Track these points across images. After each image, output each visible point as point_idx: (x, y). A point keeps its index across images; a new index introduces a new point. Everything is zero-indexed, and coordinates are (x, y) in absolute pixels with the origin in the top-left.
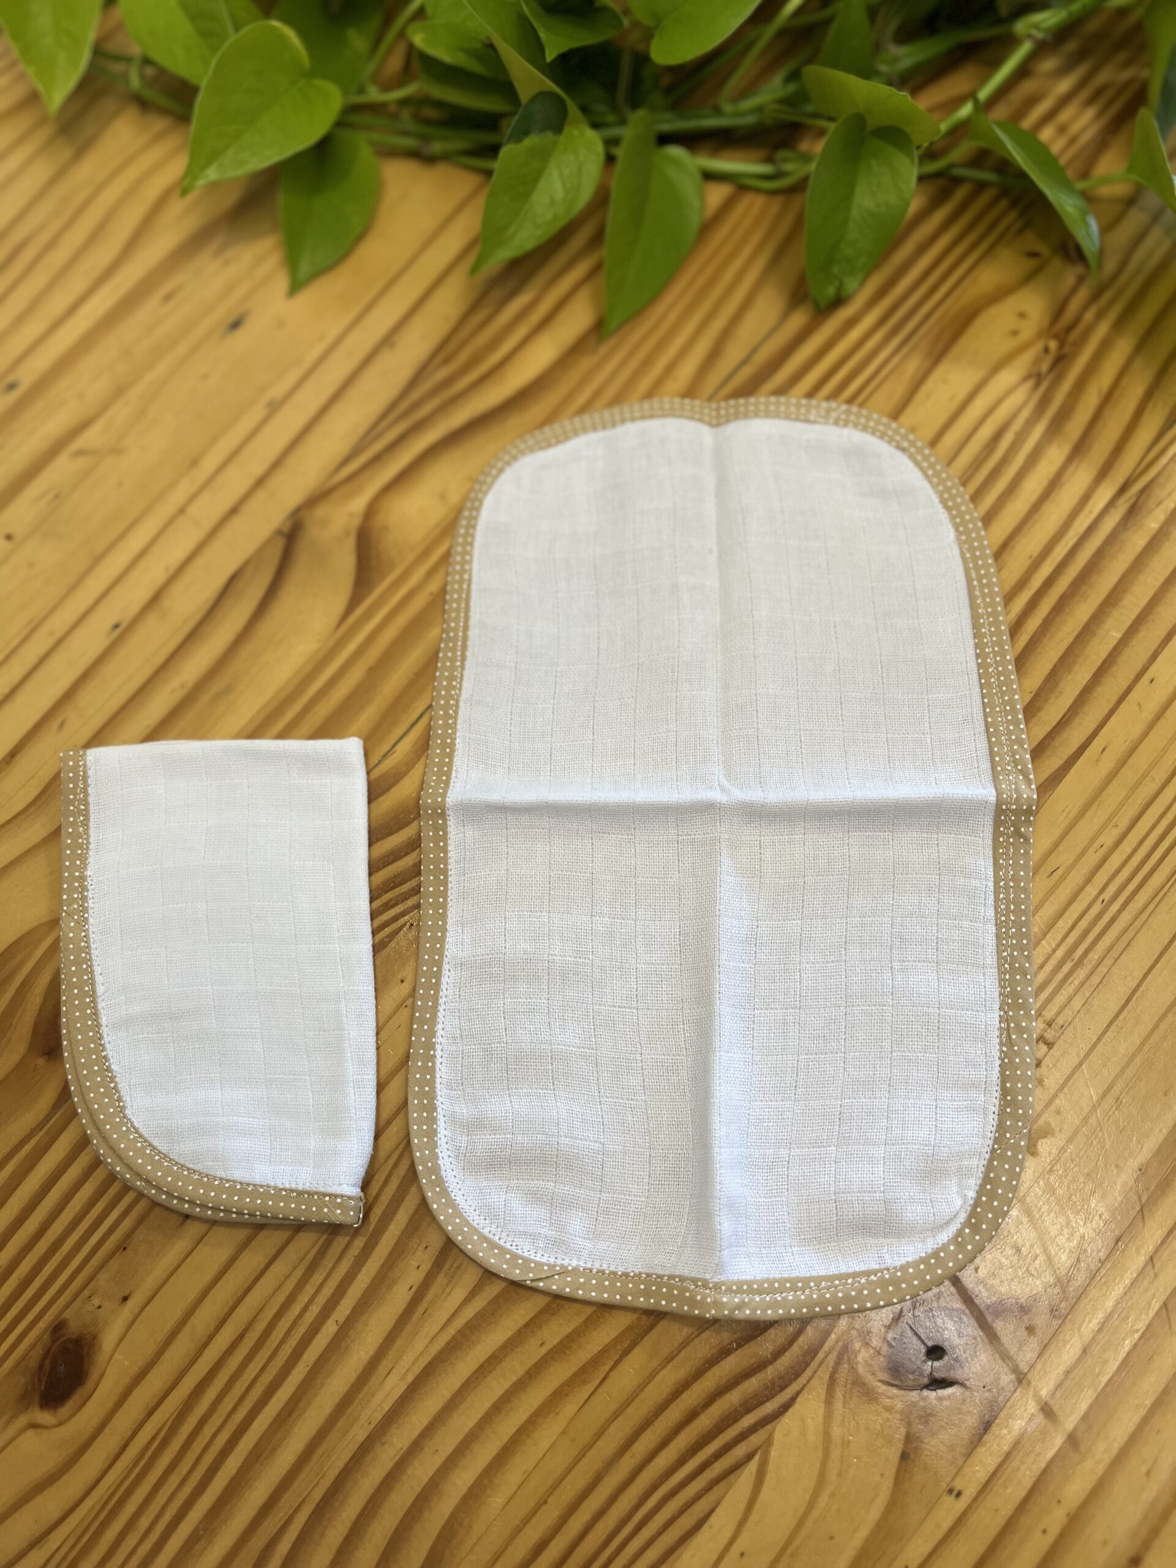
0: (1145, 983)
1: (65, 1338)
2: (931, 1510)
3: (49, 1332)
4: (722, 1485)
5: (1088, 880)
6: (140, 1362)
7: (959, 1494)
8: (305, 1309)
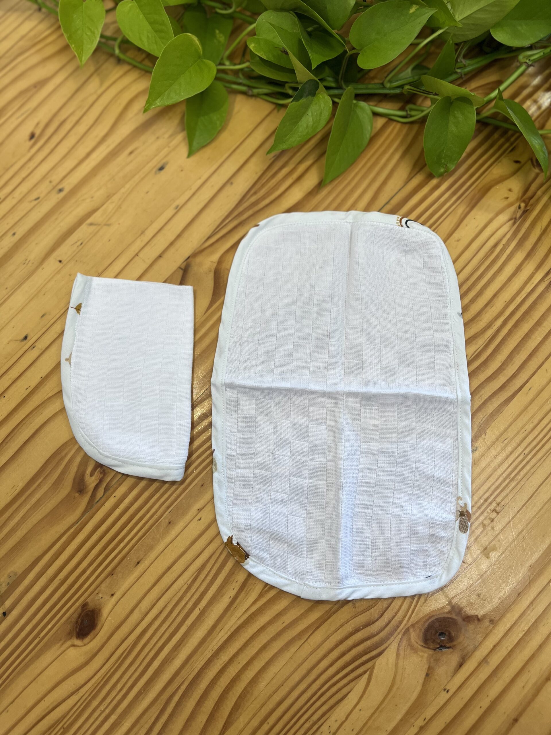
0: (539, 489)
1: (87, 610)
2: (436, 697)
3: (80, 607)
4: (354, 682)
5: (519, 445)
6: (119, 621)
7: (448, 691)
8: (187, 603)
